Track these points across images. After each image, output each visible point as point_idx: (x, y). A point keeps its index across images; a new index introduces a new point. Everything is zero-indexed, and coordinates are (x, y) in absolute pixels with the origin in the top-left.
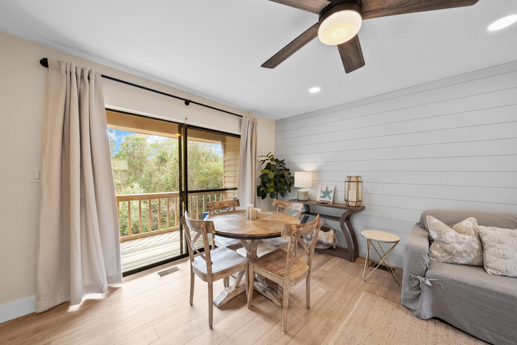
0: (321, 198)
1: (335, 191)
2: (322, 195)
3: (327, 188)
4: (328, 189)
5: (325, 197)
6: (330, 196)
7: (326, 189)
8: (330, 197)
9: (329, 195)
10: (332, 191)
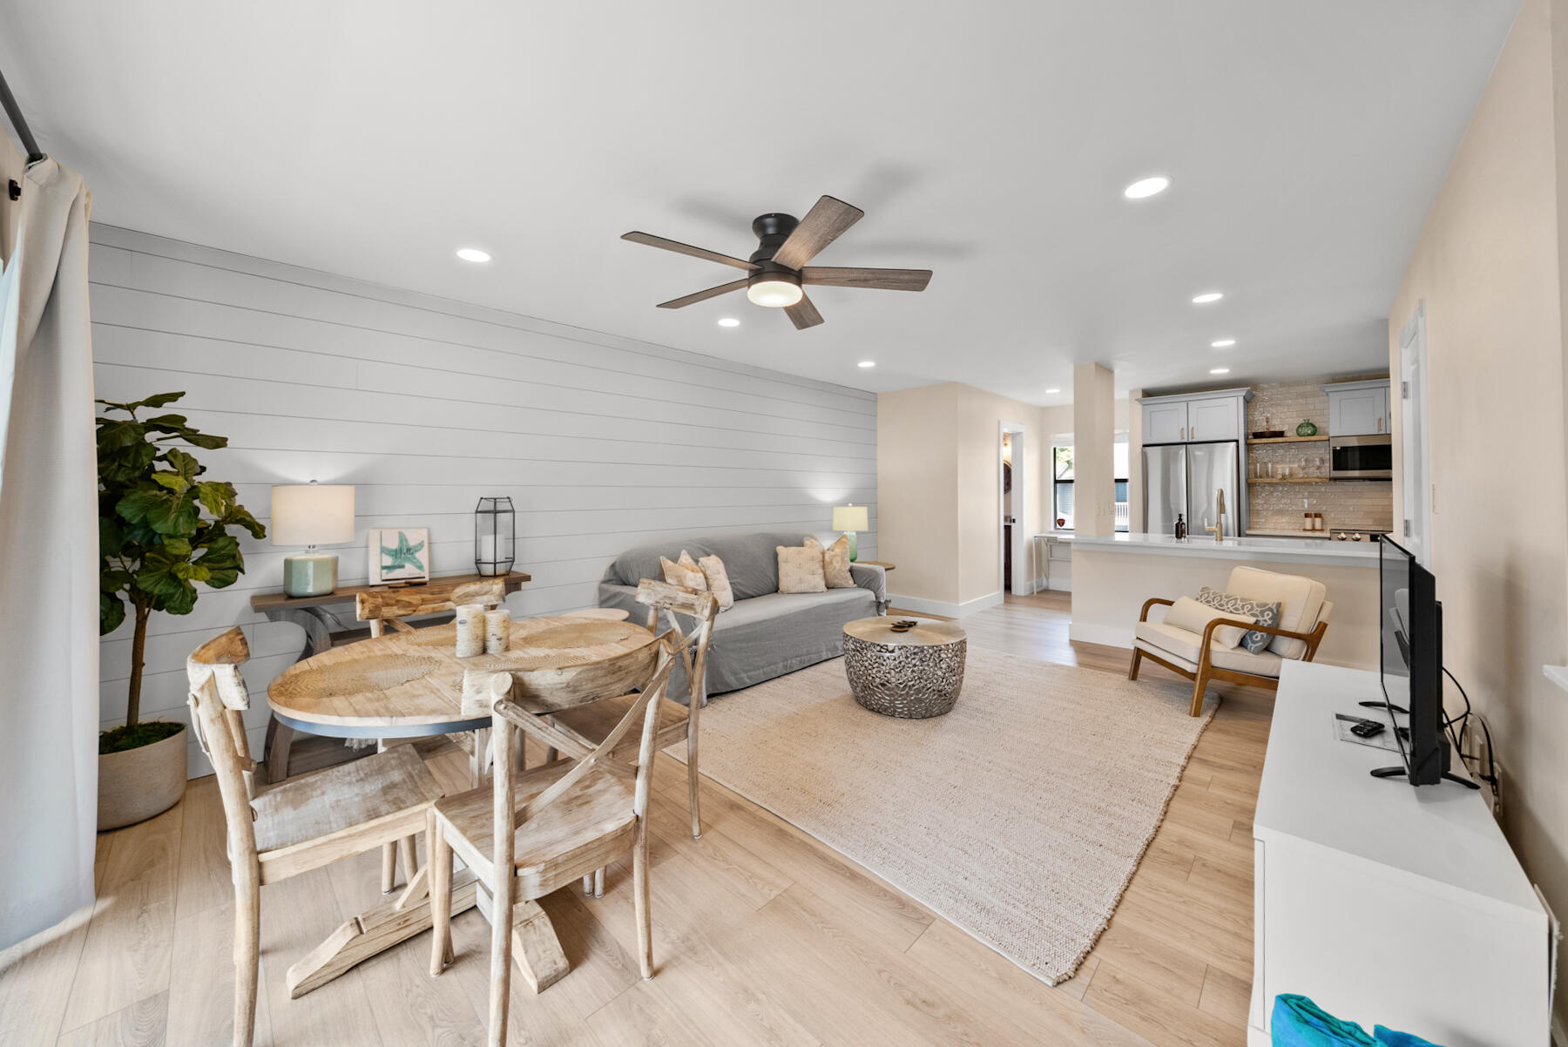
0: (387, 573)
1: (430, 543)
2: (388, 561)
3: (402, 538)
4: (406, 541)
5: (403, 567)
6: (418, 561)
7: (401, 541)
8: (420, 563)
9: (415, 558)
10: (421, 545)
